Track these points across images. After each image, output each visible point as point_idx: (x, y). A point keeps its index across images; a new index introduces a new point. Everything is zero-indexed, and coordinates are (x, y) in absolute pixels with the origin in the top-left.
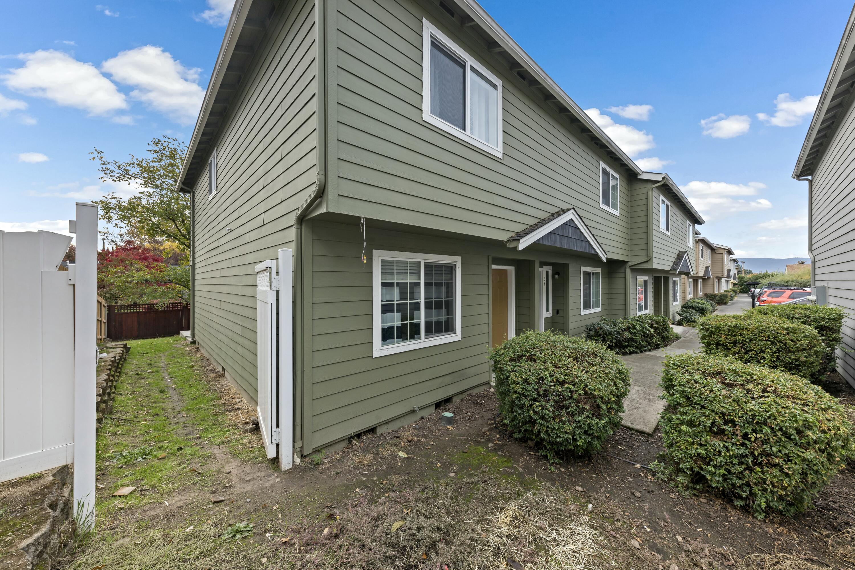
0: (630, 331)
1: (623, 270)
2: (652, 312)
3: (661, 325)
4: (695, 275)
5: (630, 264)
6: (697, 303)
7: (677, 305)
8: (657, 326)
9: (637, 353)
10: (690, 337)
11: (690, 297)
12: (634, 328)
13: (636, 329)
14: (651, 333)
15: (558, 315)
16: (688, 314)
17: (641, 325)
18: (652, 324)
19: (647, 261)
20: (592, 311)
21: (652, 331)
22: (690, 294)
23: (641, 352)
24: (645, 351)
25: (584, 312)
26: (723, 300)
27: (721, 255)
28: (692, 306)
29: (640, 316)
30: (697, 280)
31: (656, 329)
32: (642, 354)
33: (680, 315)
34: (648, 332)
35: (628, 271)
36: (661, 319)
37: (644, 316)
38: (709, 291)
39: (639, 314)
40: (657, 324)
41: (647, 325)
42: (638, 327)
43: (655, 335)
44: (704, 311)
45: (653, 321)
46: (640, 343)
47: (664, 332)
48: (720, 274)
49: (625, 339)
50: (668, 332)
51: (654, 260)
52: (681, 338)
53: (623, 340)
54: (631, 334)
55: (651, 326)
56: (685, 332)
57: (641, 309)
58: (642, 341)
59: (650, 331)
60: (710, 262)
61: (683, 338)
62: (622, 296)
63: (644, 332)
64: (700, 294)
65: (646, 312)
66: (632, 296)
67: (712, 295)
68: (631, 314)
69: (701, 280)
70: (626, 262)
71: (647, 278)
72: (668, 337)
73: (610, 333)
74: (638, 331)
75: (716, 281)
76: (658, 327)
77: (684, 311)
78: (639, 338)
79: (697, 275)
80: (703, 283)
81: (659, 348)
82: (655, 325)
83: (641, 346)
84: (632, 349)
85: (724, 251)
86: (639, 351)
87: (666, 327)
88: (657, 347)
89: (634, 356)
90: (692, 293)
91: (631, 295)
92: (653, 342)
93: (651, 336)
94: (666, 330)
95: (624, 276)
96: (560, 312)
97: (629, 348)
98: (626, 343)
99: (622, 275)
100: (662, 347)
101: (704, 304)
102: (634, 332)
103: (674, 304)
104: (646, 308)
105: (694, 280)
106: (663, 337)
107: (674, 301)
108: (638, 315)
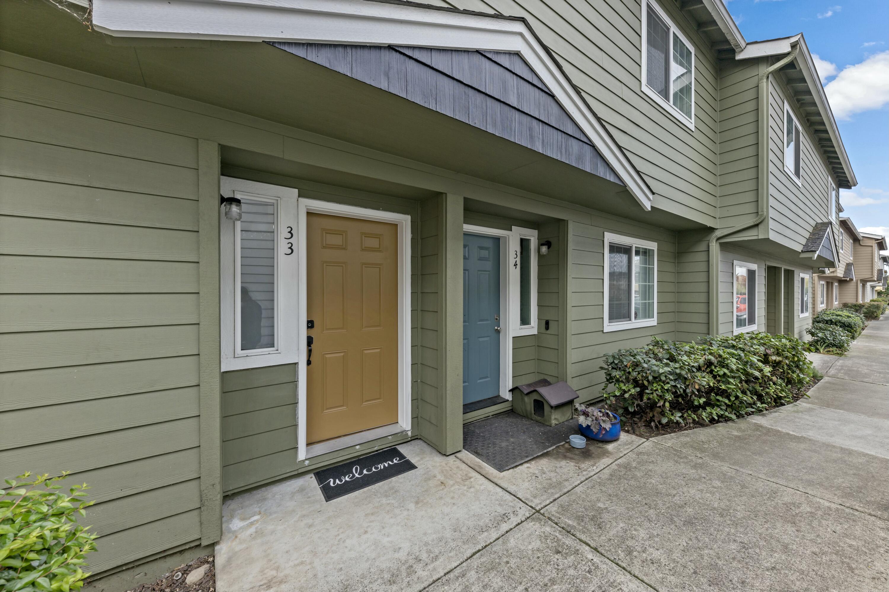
0: (711, 372)
1: (702, 247)
2: (763, 329)
3: (787, 358)
4: (832, 275)
5: (718, 234)
6: (837, 315)
7: (805, 318)
8: (778, 359)
9: (728, 420)
10: (840, 375)
11: (821, 307)
12: (723, 364)
13: (727, 367)
14: (764, 376)
15: (548, 332)
16: (827, 333)
17: (739, 359)
18: (766, 355)
19: (756, 225)
20: (635, 323)
21: (767, 370)
22: (822, 303)
23: (739, 416)
24: (749, 414)
25: (609, 327)
26: (873, 313)
27: (870, 249)
28: (831, 320)
29: (738, 337)
30: (832, 283)
31: (776, 365)
32: (742, 424)
33: (813, 334)
34: (757, 374)
35: (715, 247)
36: (788, 343)
37: (747, 337)
38: (851, 300)
39: (737, 331)
40: (778, 354)
41: (755, 359)
42: (733, 363)
43: (774, 378)
44: (851, 327)
45: (771, 347)
46: (737, 397)
47: (793, 372)
48: (867, 276)
49: (698, 390)
50: (801, 370)
51: (772, 224)
52: (822, 377)
53: (693, 393)
54: (715, 377)
55: (765, 360)
56: (828, 366)
57: (741, 323)
58: (744, 392)
59: (761, 371)
60: (852, 258)
61: (826, 379)
62: (703, 298)
63: (747, 374)
64: (836, 303)
65: (753, 328)
66: (722, 298)
67: (855, 306)
68: (720, 331)
69: (836, 284)
70: (711, 230)
71: (754, 267)
72: (800, 381)
73: (657, 378)
74: (732, 371)
75: (860, 285)
76: (780, 362)
77: (821, 328)
78: (733, 385)
79: (835, 275)
80: (839, 288)
81: (783, 405)
82: (774, 358)
83: (741, 402)
84: (715, 412)
85: (874, 242)
86: (734, 417)
87: (799, 360)
88: (778, 402)
89: (721, 428)
90: (825, 302)
91: (720, 295)
92: (767, 393)
93: (765, 382)
94: (797, 366)
95: (705, 259)
96: (551, 324)
97: (708, 409)
98: (702, 400)
99: (702, 257)
100: (789, 403)
101: (849, 317)
102: (721, 373)
103: (802, 316)
104: (751, 320)
105: (828, 283)
106: (789, 382)
107: (802, 312)
108: (735, 333)
